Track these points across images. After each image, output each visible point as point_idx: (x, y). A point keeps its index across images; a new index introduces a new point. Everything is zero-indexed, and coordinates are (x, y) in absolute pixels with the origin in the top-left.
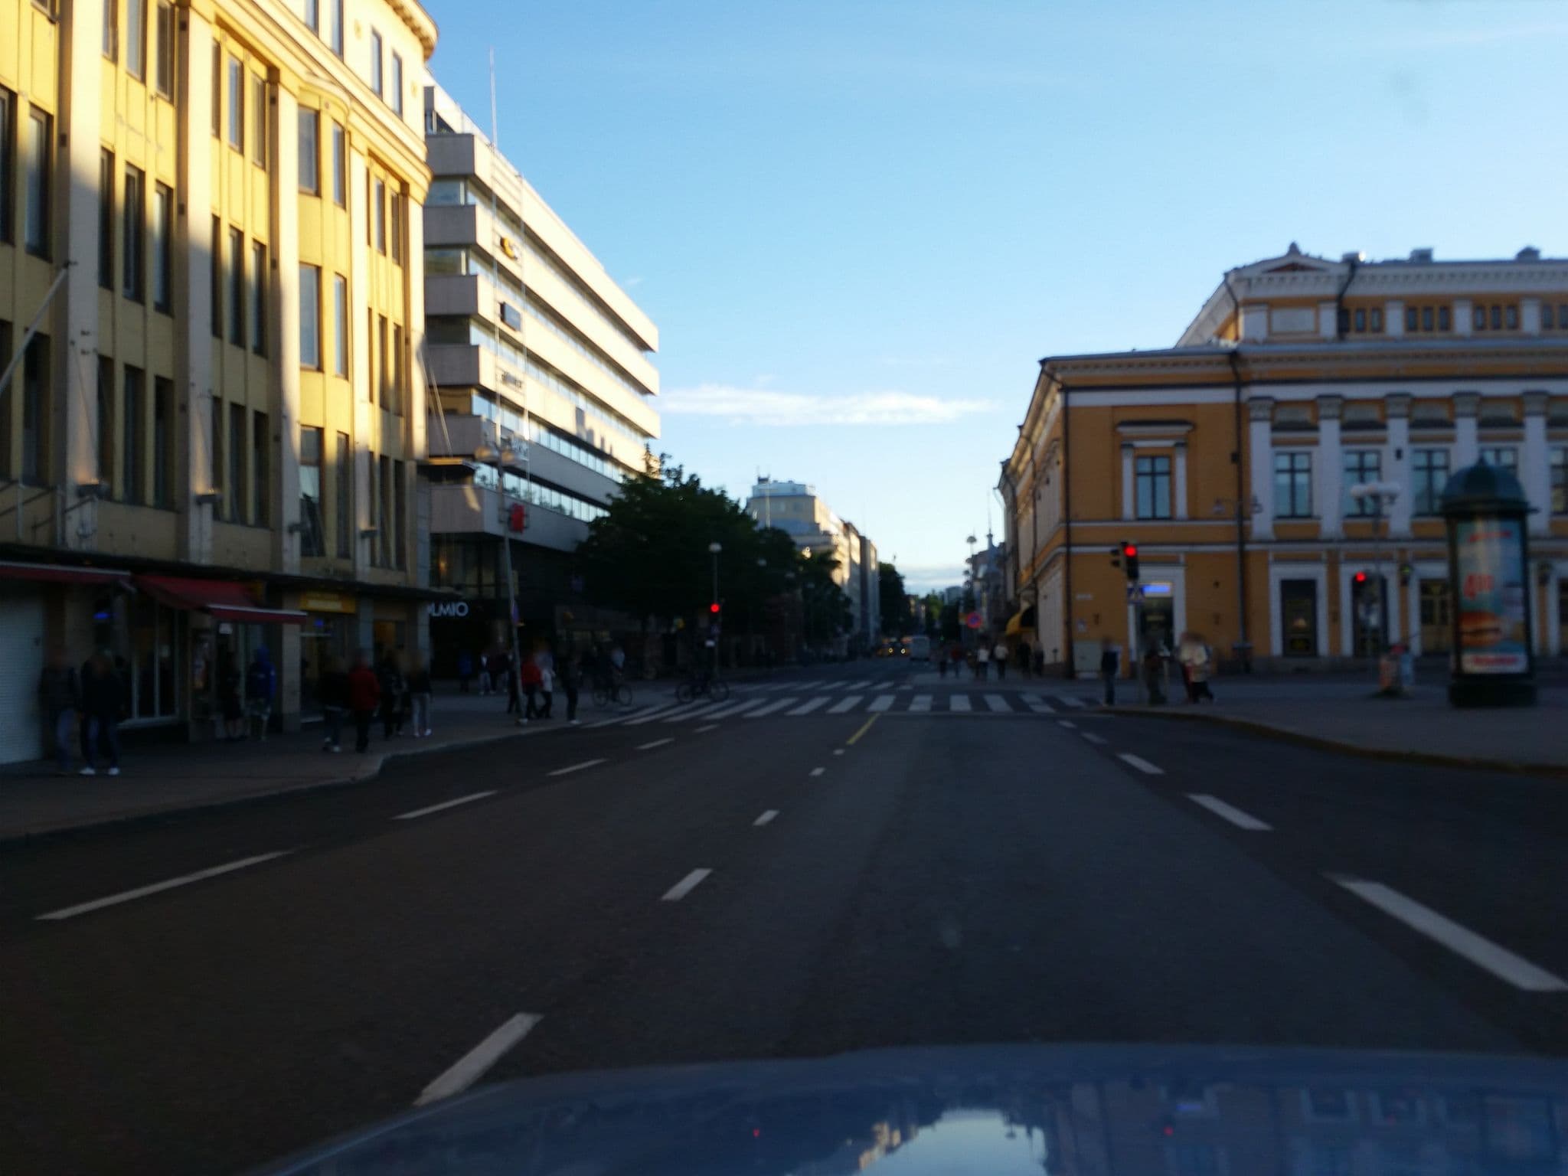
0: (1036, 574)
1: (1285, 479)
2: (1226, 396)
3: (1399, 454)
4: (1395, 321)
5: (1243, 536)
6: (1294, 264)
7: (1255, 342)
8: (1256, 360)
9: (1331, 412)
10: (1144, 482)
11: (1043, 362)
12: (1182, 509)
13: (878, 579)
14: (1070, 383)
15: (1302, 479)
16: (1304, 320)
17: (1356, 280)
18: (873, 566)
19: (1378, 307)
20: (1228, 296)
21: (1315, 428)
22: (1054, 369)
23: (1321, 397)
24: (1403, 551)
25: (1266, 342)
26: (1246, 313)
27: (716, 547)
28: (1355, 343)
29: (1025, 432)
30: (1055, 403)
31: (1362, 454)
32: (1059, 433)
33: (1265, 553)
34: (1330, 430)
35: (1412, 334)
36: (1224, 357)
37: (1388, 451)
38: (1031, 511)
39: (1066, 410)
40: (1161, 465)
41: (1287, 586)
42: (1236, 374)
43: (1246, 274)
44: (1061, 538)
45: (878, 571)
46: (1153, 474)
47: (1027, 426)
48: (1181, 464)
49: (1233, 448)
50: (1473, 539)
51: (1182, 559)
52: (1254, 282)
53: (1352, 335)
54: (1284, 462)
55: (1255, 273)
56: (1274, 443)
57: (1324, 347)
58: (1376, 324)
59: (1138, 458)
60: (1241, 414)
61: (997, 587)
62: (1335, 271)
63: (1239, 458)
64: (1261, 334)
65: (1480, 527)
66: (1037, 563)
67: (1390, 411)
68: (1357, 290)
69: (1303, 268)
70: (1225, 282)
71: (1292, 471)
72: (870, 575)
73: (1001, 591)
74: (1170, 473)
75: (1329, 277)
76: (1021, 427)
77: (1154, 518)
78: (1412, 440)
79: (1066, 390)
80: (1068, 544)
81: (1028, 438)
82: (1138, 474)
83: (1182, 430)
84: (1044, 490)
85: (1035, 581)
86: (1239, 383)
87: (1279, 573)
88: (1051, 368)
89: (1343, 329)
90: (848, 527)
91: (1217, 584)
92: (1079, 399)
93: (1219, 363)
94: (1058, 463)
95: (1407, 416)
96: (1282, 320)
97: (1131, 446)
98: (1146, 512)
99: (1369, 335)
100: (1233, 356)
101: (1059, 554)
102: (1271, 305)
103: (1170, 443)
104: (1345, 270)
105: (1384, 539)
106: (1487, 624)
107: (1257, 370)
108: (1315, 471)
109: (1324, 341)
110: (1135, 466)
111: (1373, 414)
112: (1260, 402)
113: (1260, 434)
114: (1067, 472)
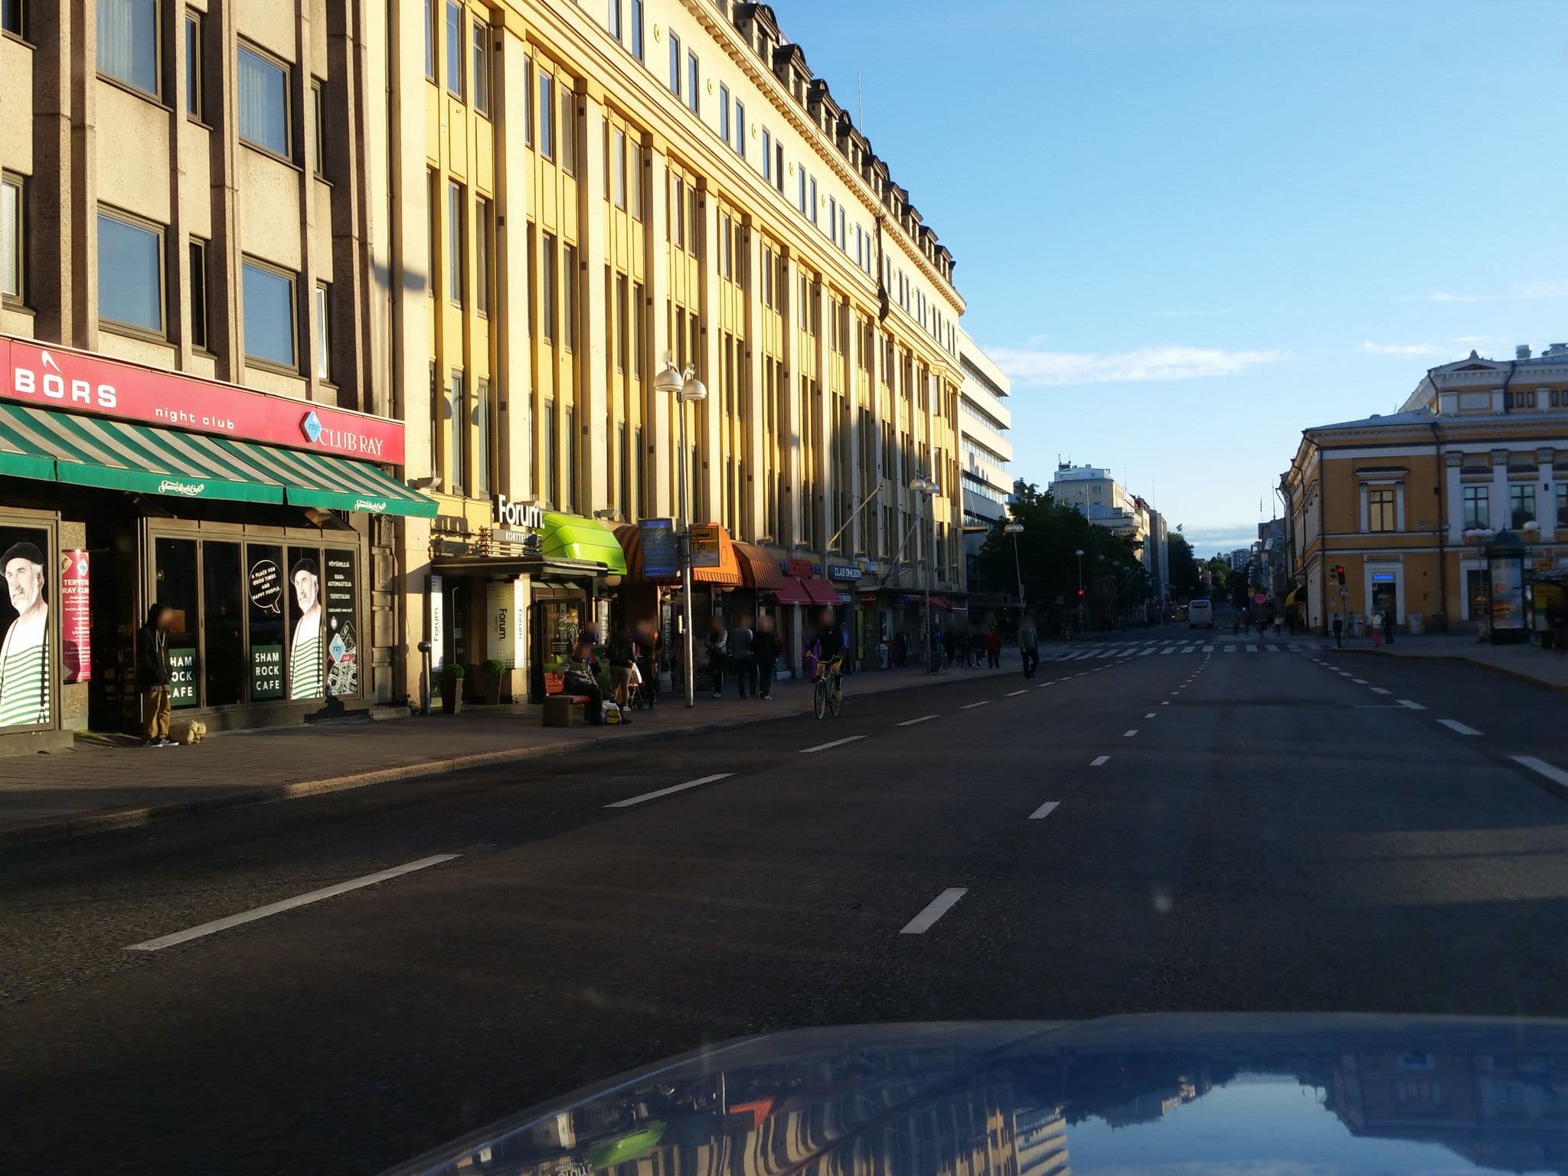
0: (1305, 564)
1: (1471, 504)
2: (1431, 451)
3: (1546, 487)
4: (1543, 400)
5: (1442, 542)
6: (1475, 364)
7: (1448, 416)
8: (1449, 428)
9: (1500, 460)
10: (1376, 508)
11: (1305, 432)
12: (1401, 526)
13: (1166, 550)
14: (1322, 445)
15: (1482, 504)
16: (1480, 401)
17: (1516, 373)
18: (1164, 538)
19: (1532, 390)
20: (1431, 384)
21: (1491, 471)
22: (1313, 436)
23: (1493, 450)
24: (1549, 551)
25: (1456, 416)
26: (1442, 396)
27: (1080, 552)
28: (1516, 416)
29: (1296, 464)
30: (1314, 456)
31: (1522, 487)
32: (1317, 476)
33: (1457, 553)
34: (1500, 473)
35: (1554, 409)
36: (1428, 426)
37: (1540, 485)
38: (1302, 518)
39: (1321, 461)
40: (1387, 496)
41: (1472, 575)
42: (1436, 436)
43: (1441, 372)
44: (1318, 546)
45: (1167, 540)
46: (1382, 502)
47: (1298, 460)
48: (1400, 495)
49: (1436, 485)
50: (1499, 567)
51: (1401, 558)
52: (1447, 376)
53: (1515, 410)
54: (1470, 493)
55: (1449, 371)
56: (1462, 481)
57: (1496, 418)
58: (1531, 403)
59: (1371, 491)
60: (1440, 462)
61: (1280, 566)
62: (1501, 369)
63: (1440, 491)
64: (1453, 409)
65: (1503, 562)
66: (1306, 556)
67: (1540, 460)
68: (1518, 380)
69: (1481, 367)
70: (1429, 376)
71: (1476, 499)
72: (1160, 547)
73: (1283, 570)
74: (1393, 501)
75: (1498, 373)
76: (1293, 461)
77: (1382, 531)
78: (1555, 478)
79: (1321, 449)
80: (1323, 550)
81: (1299, 468)
82: (1371, 503)
83: (1401, 473)
84: (1310, 508)
85: (1305, 568)
86: (1439, 442)
87: (1466, 566)
88: (1310, 435)
89: (1508, 406)
90: (1140, 503)
91: (1425, 574)
92: (1330, 455)
93: (1425, 430)
94: (1317, 496)
95: (1552, 462)
96: (1468, 401)
97: (1367, 484)
98: (1376, 527)
99: (1527, 410)
100: (1434, 426)
101: (1318, 555)
102: (1458, 391)
103: (1393, 482)
104: (1508, 368)
105: (1537, 543)
106: (1505, 606)
107: (1450, 434)
108: (1490, 499)
109: (1495, 414)
110: (1369, 496)
111: (1530, 461)
112: (1452, 455)
113: (1453, 475)
114: (1322, 502)
